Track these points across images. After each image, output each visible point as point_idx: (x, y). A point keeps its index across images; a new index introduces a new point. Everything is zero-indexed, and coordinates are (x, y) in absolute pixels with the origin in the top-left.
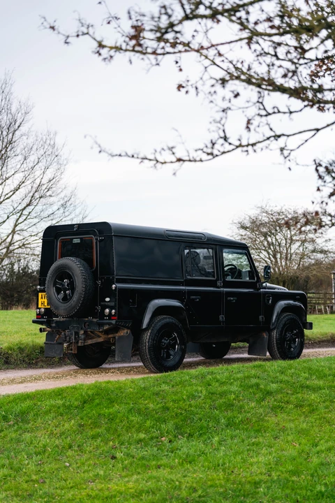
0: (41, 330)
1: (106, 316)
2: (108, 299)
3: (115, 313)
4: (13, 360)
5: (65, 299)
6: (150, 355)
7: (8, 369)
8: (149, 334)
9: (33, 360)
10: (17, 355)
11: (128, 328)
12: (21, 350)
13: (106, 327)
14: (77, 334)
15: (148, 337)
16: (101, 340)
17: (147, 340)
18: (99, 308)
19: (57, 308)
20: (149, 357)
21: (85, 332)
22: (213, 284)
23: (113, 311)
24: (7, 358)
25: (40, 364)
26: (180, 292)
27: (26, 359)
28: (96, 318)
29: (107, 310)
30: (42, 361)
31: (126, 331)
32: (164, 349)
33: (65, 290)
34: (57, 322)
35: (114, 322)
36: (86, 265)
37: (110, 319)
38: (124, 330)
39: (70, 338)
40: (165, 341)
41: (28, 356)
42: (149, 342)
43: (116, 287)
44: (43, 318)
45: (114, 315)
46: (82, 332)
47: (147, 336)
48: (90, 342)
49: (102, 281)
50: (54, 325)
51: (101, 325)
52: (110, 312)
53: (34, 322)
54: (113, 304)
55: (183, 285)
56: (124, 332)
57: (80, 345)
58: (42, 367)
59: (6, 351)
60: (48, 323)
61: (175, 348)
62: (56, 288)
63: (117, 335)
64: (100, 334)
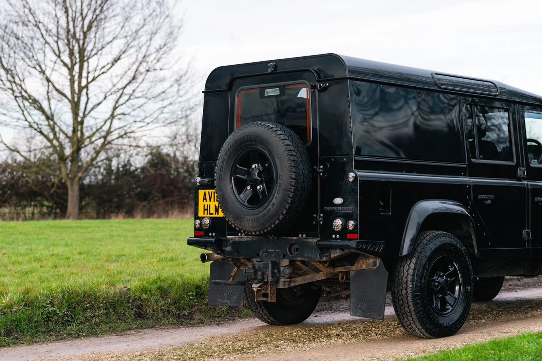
0: (203, 258)
1: (336, 233)
2: (338, 201)
3: (355, 226)
4: (150, 311)
5: (256, 201)
6: (415, 304)
7: (142, 327)
8: (412, 266)
9: (184, 309)
10: (157, 301)
11: (376, 255)
12: (163, 292)
13: (336, 254)
14: (276, 265)
15: (411, 272)
16: (320, 277)
17: (410, 278)
18: (320, 217)
19: (238, 217)
20: (412, 308)
21: (292, 263)
22: (510, 172)
23: (351, 224)
24: (139, 307)
25: (197, 317)
26: (462, 187)
27: (173, 309)
28: (314, 236)
29: (338, 222)
30: (200, 311)
31: (371, 261)
32: (436, 293)
33: (254, 184)
34: (234, 243)
35: (353, 244)
36: (296, 136)
37: (343, 238)
38: (367, 258)
39: (263, 274)
40: (440, 279)
41: (175, 303)
42: (412, 281)
43: (356, 178)
44: (206, 235)
45: (353, 231)
46: (285, 262)
47: (409, 270)
48: (299, 281)
49: (325, 166)
50: (229, 249)
51: (323, 249)
52: (345, 226)
53: (190, 243)
54: (350, 209)
55: (465, 175)
56: (368, 263)
57: (281, 286)
58: (201, 323)
59: (138, 294)
60: (218, 245)
61: (453, 291)
62: (236, 179)
63: (354, 267)
64: (320, 266)
